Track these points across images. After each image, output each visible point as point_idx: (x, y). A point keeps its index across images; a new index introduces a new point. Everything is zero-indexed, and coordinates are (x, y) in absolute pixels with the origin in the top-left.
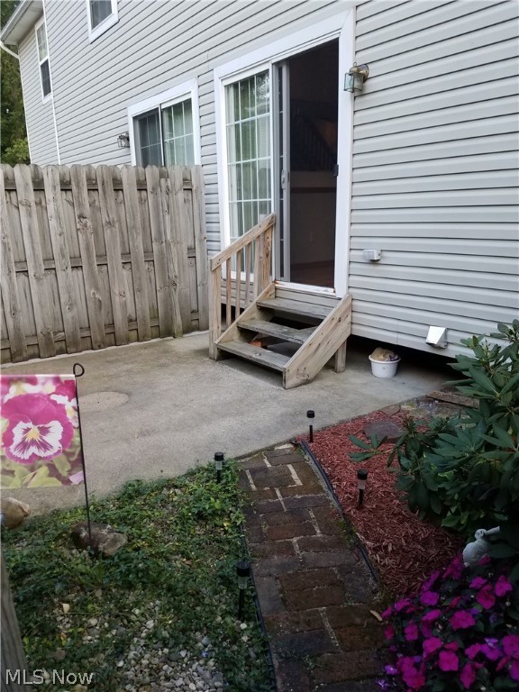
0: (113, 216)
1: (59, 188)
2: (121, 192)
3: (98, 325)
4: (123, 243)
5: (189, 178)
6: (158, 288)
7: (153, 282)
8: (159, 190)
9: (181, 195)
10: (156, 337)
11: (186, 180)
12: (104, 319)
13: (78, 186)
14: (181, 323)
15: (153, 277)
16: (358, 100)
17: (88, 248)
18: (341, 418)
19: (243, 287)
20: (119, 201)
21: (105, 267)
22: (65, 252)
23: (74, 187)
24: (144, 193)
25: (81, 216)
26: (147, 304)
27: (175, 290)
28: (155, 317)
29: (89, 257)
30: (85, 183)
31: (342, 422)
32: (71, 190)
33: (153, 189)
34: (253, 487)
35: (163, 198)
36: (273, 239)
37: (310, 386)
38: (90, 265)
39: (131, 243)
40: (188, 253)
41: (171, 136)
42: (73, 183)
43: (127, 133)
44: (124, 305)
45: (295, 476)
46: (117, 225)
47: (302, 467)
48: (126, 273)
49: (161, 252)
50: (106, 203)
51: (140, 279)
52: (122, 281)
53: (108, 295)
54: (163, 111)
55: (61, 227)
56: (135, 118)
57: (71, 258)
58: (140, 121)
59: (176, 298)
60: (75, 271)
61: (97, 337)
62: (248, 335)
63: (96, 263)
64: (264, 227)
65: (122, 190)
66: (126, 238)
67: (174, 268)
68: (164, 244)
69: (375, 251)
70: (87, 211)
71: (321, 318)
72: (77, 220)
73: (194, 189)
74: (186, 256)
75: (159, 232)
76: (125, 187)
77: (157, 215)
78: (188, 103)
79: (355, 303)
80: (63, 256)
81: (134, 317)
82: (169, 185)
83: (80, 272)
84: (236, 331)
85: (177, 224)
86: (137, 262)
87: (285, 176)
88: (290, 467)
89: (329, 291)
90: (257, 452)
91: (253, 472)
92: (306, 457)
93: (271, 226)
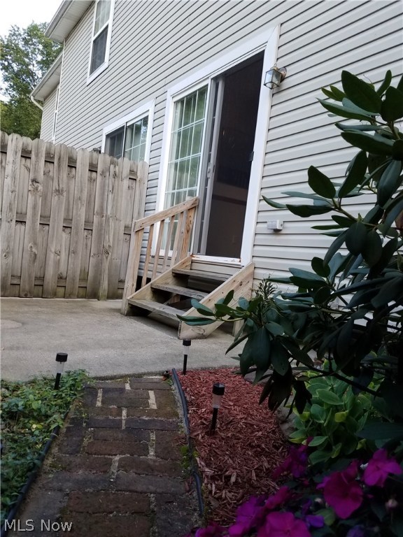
0: (63, 186)
1: (19, 154)
2: (74, 169)
3: (30, 276)
4: (68, 210)
5: (135, 170)
6: (92, 254)
7: (89, 248)
8: (108, 174)
9: (126, 183)
10: (82, 297)
11: (132, 172)
12: (36, 271)
13: (37, 155)
14: (107, 288)
15: (89, 244)
16: (275, 96)
17: (34, 207)
20: (71, 175)
21: (47, 227)
22: (13, 207)
23: (33, 156)
24: (94, 174)
25: (34, 181)
26: (80, 265)
27: (107, 258)
28: (84, 278)
29: (34, 215)
30: (44, 155)
32: (30, 158)
33: (103, 172)
34: (99, 404)
35: (110, 180)
37: (205, 340)
38: (34, 222)
39: (74, 211)
40: (125, 230)
42: (33, 153)
43: (100, 147)
44: (58, 263)
45: (152, 400)
46: (65, 194)
47: (163, 393)
48: (65, 236)
49: (100, 224)
50: (59, 174)
51: (77, 243)
52: (60, 241)
53: (44, 251)
54: (127, 127)
55: (15, 186)
56: (108, 136)
57: (17, 213)
58: (111, 138)
59: (106, 265)
60: (19, 225)
61: (25, 285)
63: (39, 222)
64: (189, 206)
66: (71, 207)
67: (109, 240)
68: (104, 218)
70: (41, 177)
72: (30, 183)
73: (138, 180)
74: (122, 232)
75: (101, 207)
76: (78, 165)
77: (102, 194)
78: (145, 120)
80: (11, 210)
81: (64, 275)
82: (117, 171)
83: (23, 227)
84: (149, 291)
85: (119, 204)
86: (77, 228)
88: (151, 394)
90: (122, 377)
91: (107, 391)
92: (173, 387)
93: (194, 208)
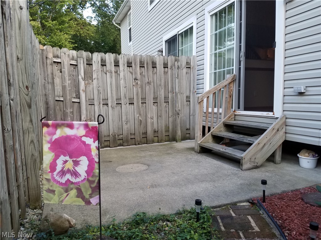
0: (151, 79)
1: (126, 65)
2: (155, 68)
3: (139, 133)
4: (154, 93)
5: (189, 62)
6: (170, 116)
7: (168, 112)
8: (174, 67)
9: (185, 70)
10: (167, 142)
11: (188, 63)
12: (142, 130)
13: (135, 64)
14: (180, 135)
15: (168, 111)
16: (288, 5)
17: (137, 94)
18: (283, 189)
19: (215, 116)
20: (154, 72)
21: (145, 104)
22: (126, 96)
23: (133, 65)
24: (166, 69)
25: (136, 79)
26: (164, 123)
27: (178, 117)
28: (167, 131)
29: (138, 99)
30: (139, 64)
31: (284, 192)
32: (132, 66)
33: (171, 67)
34: (223, 228)
35: (176, 71)
36: (234, 88)
37: (259, 170)
38: (138, 102)
39: (158, 93)
40: (186, 99)
41: (182, 46)
42: (133, 63)
43: (162, 49)
44: (152, 124)
45: (253, 224)
46: (152, 84)
47: (257, 218)
48: (154, 108)
49: (173, 98)
50: (148, 73)
51: (161, 111)
52: (152, 111)
53: (145, 118)
54: (179, 35)
55: (126, 84)
56: (166, 41)
57: (129, 99)
58: (168, 43)
59: (178, 121)
60: (131, 105)
61: (138, 139)
62: (218, 139)
63: (140, 102)
64: (229, 81)
65: (156, 67)
66: (156, 90)
67: (179, 106)
68: (174, 94)
69: (302, 87)
70: (139, 76)
71: (265, 128)
72: (134, 81)
73: (191, 67)
74: (185, 100)
75: (172, 88)
76: (158, 66)
77: (172, 80)
78: (191, 28)
79: (288, 120)
80: (126, 98)
81: (157, 130)
82: (179, 65)
83: (133, 106)
84: (211, 137)
85: (182, 84)
86: (160, 102)
87: (242, 54)
88: (249, 217)
89: (270, 114)
90: (224, 205)
91: (222, 218)
92: (261, 212)
93: (233, 81)
